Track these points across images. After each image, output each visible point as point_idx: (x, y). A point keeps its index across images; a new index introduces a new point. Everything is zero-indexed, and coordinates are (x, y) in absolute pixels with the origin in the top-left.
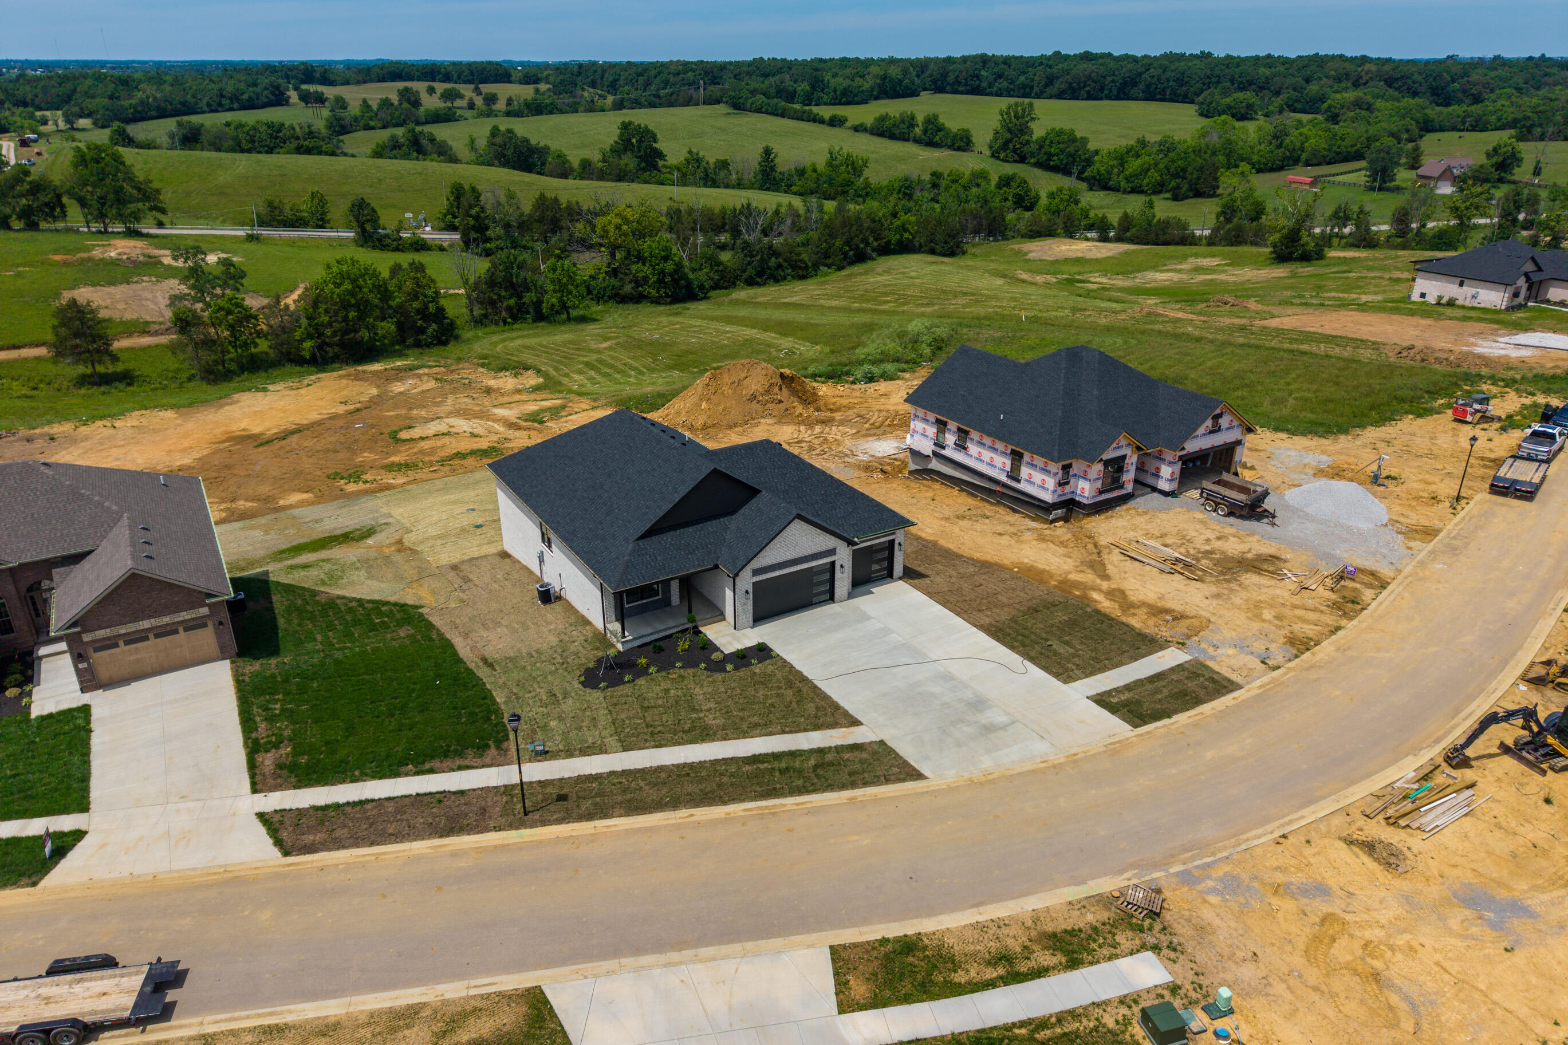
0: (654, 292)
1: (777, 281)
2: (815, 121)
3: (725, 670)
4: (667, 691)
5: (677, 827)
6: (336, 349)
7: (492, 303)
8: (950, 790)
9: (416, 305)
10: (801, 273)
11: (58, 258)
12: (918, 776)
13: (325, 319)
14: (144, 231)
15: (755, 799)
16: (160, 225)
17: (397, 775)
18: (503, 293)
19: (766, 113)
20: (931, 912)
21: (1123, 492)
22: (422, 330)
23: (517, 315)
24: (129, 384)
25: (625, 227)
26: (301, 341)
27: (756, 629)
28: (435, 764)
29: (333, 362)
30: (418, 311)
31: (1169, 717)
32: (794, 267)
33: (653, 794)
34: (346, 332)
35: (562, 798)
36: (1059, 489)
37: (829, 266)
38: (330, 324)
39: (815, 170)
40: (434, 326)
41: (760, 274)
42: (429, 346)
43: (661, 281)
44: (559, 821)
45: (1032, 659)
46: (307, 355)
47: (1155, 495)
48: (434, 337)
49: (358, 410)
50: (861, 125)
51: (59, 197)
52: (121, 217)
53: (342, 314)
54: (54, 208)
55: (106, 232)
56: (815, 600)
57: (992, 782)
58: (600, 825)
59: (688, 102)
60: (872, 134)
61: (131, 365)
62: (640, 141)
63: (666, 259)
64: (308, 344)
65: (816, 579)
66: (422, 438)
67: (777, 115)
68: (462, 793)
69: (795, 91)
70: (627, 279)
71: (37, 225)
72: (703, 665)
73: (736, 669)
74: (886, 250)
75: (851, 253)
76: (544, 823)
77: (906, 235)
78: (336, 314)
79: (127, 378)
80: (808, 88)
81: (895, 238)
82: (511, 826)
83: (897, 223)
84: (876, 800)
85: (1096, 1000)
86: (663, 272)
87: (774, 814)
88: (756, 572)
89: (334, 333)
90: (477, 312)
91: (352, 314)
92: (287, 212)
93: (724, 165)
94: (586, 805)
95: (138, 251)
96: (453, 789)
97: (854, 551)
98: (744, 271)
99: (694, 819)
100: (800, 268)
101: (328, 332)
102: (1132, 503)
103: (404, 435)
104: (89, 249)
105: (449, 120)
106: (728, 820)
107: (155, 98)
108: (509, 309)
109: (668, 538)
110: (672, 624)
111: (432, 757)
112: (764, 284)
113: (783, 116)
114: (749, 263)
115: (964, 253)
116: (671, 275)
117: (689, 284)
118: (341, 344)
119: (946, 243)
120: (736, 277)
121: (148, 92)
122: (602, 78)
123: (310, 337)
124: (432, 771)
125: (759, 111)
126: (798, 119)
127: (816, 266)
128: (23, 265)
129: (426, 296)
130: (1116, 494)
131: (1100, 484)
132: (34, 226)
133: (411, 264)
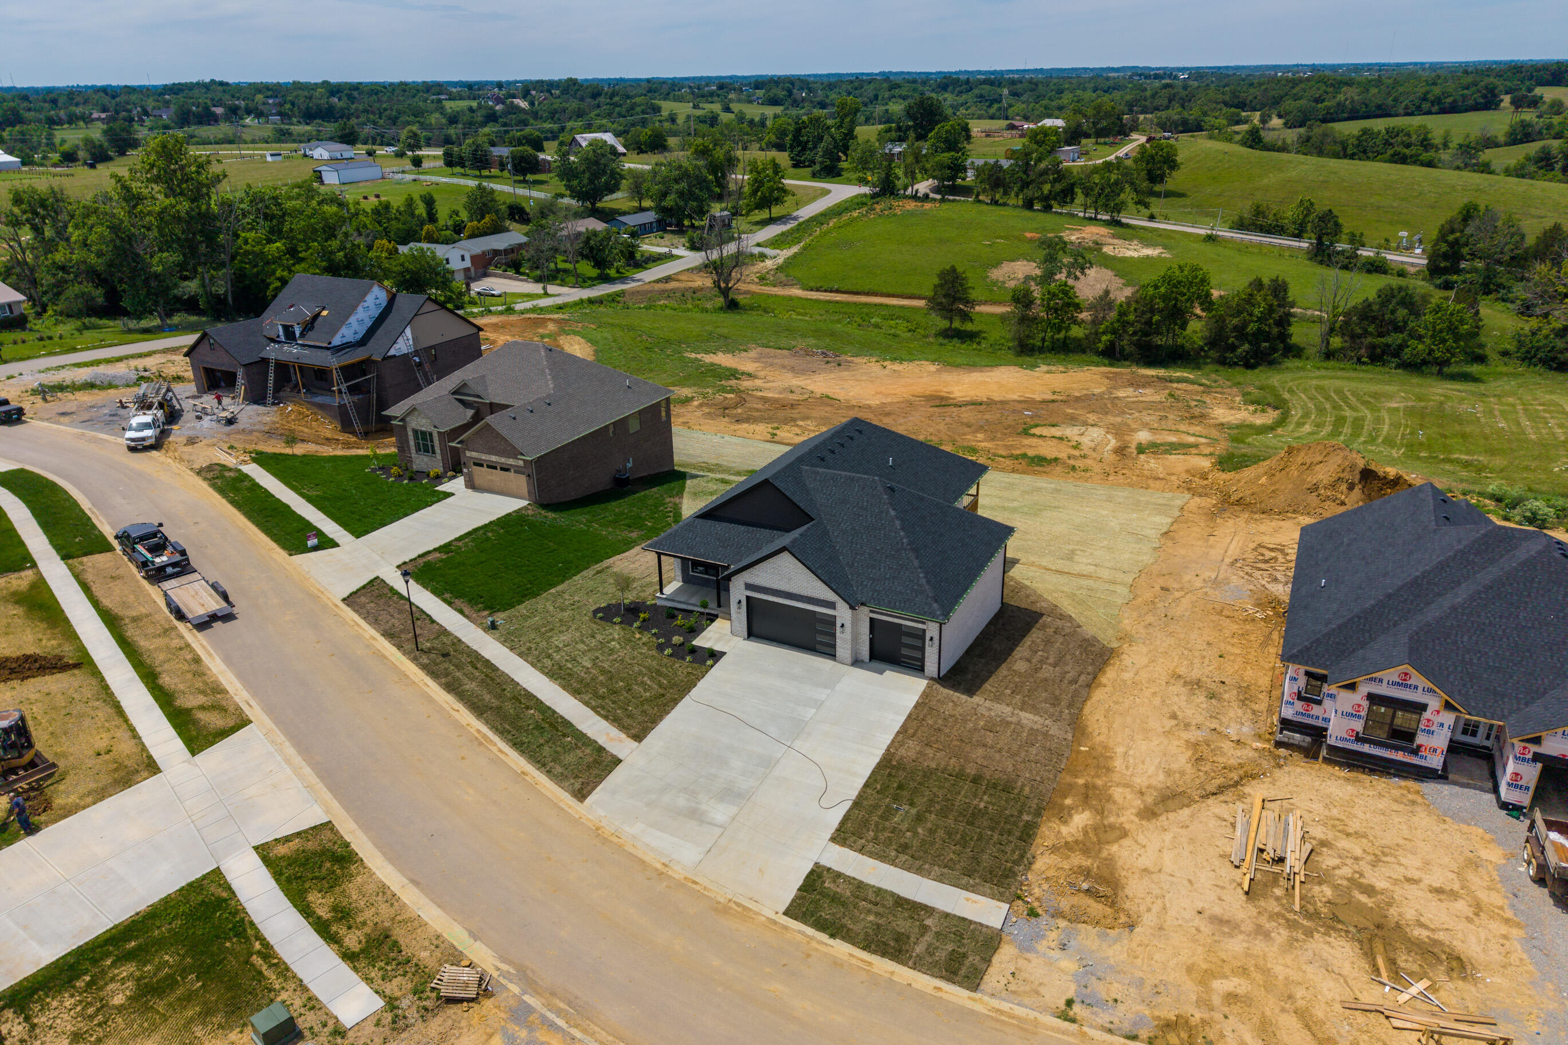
3: (663, 652)
4: (612, 640)
6: (1133, 348)
7: (1355, 337)
11: (1028, 235)
14: (1124, 220)
16: (1152, 218)
17: (440, 595)
21: (1419, 761)
23: (1377, 357)
24: (965, 342)
26: (1104, 334)
27: (747, 642)
30: (1235, 328)
34: (1147, 335)
38: (1133, 324)
40: (1246, 346)
42: (1233, 365)
44: (420, 664)
45: (856, 805)
46: (1101, 346)
48: (1241, 358)
51: (1072, 186)
52: (1106, 208)
53: (1149, 315)
54: (1066, 195)
55: (1096, 219)
56: (819, 648)
64: (1104, 338)
65: (819, 627)
66: (1041, 436)
68: (433, 622)
71: (1051, 207)
72: (656, 638)
73: (671, 655)
76: (415, 660)
79: (969, 337)
82: (405, 651)
85: (305, 982)
88: (749, 587)
89: (1135, 333)
90: (1336, 344)
91: (1158, 318)
92: (1270, 220)
95: (1095, 238)
96: (436, 618)
97: (871, 619)
99: (454, 713)
101: (1131, 330)
103: (1033, 431)
104: (1062, 231)
107: (1353, 101)
108: (1373, 347)
118: (1138, 345)
121: (1349, 95)
123: (1114, 332)
124: (450, 604)
128: (1001, 237)
129: (1251, 315)
130: (1399, 756)
131: (1358, 726)
132: (1048, 208)
133: (1272, 281)
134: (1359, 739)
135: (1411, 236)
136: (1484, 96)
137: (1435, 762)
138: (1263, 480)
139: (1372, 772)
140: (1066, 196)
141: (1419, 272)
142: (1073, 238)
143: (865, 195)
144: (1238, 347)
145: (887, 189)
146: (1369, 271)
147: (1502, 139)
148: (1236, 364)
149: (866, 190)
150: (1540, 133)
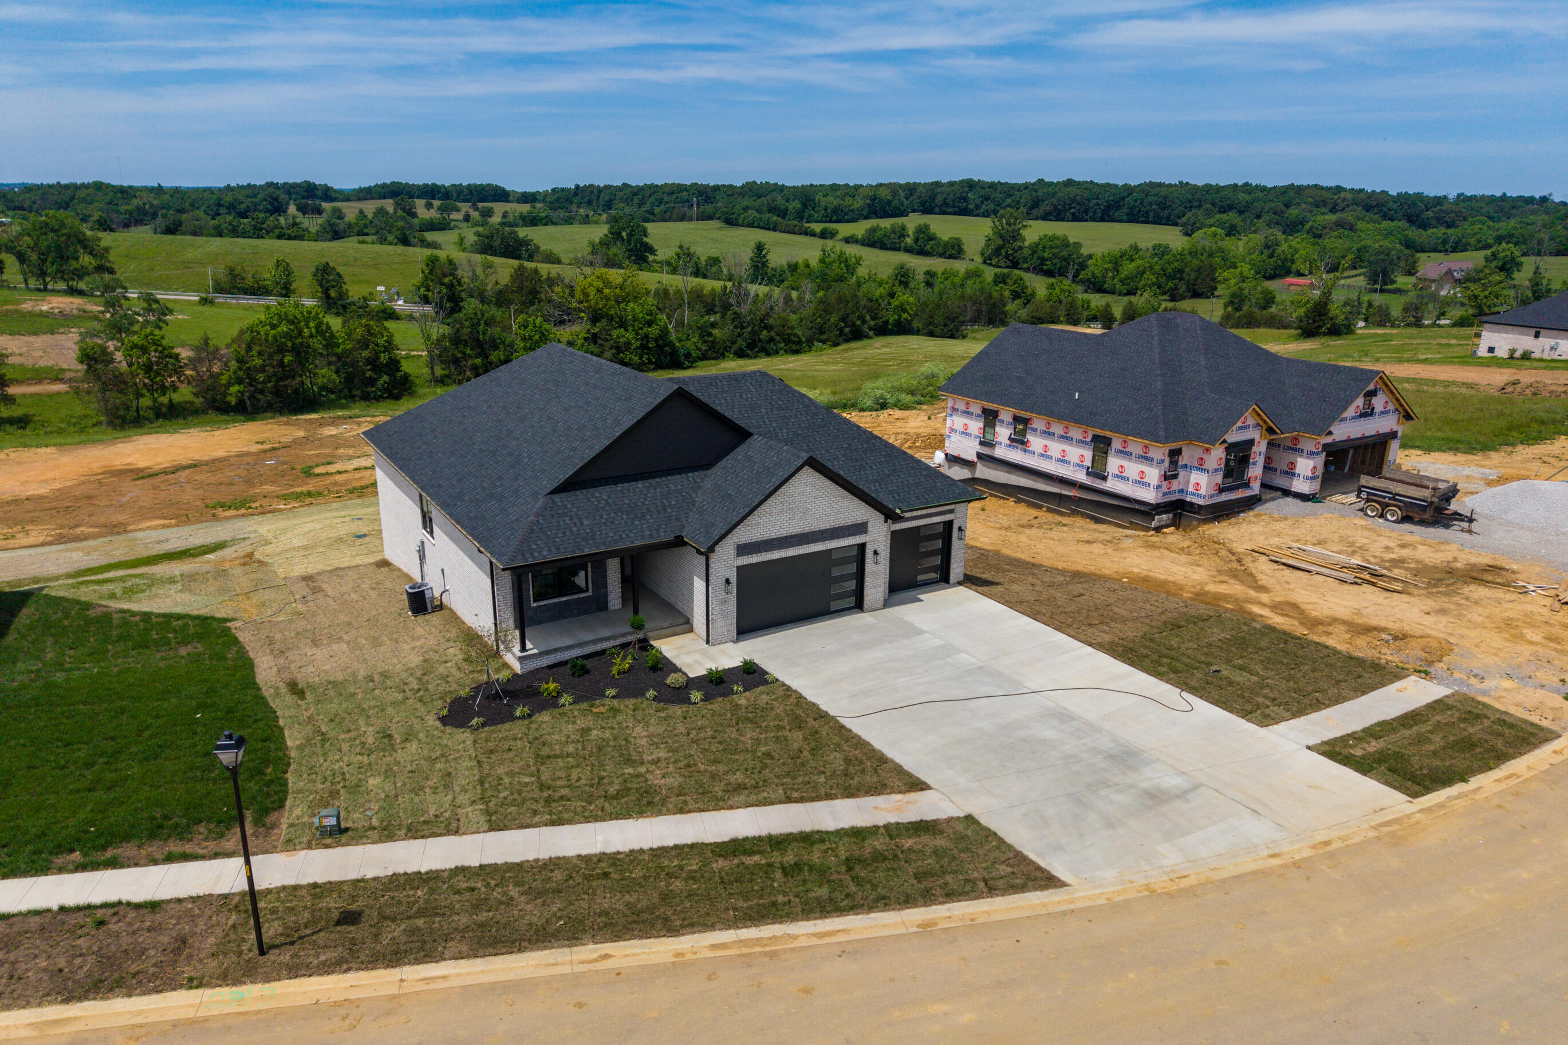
0: (636, 359)
1: (768, 354)
2: (806, 234)
3: (688, 701)
4: (585, 731)
5: (574, 981)
6: (269, 397)
7: (456, 361)
8: (1114, 908)
9: (365, 354)
10: (794, 347)
12: (1049, 881)
13: (258, 362)
15: (734, 923)
17: (44, 870)
18: (468, 351)
19: (758, 227)
21: (1248, 493)
22: (372, 382)
24: (24, 428)
25: (607, 291)
26: (229, 384)
27: (741, 644)
28: (128, 850)
29: (265, 411)
30: (368, 361)
31: (1464, 780)
32: (787, 341)
33: (533, 913)
34: (281, 378)
35: (350, 918)
36: (1165, 484)
37: (824, 342)
38: (262, 369)
39: (808, 266)
40: (386, 378)
41: (751, 346)
42: (378, 399)
43: (644, 347)
44: (327, 968)
45: (1194, 691)
46: (233, 400)
47: (1289, 499)
48: (387, 390)
49: (274, 449)
50: (852, 237)
52: (57, 277)
53: (277, 357)
55: (45, 289)
56: (834, 605)
57: (1190, 892)
58: (413, 974)
59: (682, 219)
60: (863, 245)
61: (31, 411)
62: (630, 235)
63: (650, 324)
64: (234, 389)
65: (836, 572)
67: (769, 229)
68: (153, 906)
69: (787, 209)
70: (607, 345)
72: (651, 693)
73: (707, 698)
74: (883, 330)
75: (847, 330)
76: (294, 971)
77: (905, 316)
78: (271, 356)
79: (22, 422)
80: (799, 206)
81: (892, 318)
82: (226, 978)
83: (895, 303)
84: (973, 928)
86: (646, 336)
87: (773, 955)
88: (743, 549)
89: (269, 379)
90: (439, 371)
91: (288, 359)
92: (249, 281)
93: (715, 261)
94: (396, 931)
95: (74, 306)
96: (137, 898)
97: (894, 533)
98: (734, 343)
99: (609, 964)
100: (794, 342)
101: (261, 377)
102: (1260, 509)
104: (19, 303)
105: (444, 229)
106: (679, 966)
109: (603, 494)
110: (605, 633)
111: (126, 838)
112: (756, 357)
113: (774, 230)
114: (739, 335)
115: (964, 337)
116: (656, 340)
117: (674, 352)
118: (276, 392)
119: (945, 325)
120: (726, 349)
122: (599, 197)
123: (240, 381)
124: (113, 864)
125: (751, 225)
126: (789, 232)
127: (810, 342)
129: (377, 345)
130: (1239, 494)
131: (1219, 478)
134: (1221, 490)
135: (388, 289)
136: (272, 204)
137: (1256, 488)
139: (1228, 516)
141: (426, 316)
142: (44, 309)
144: (377, 380)
148: (381, 397)
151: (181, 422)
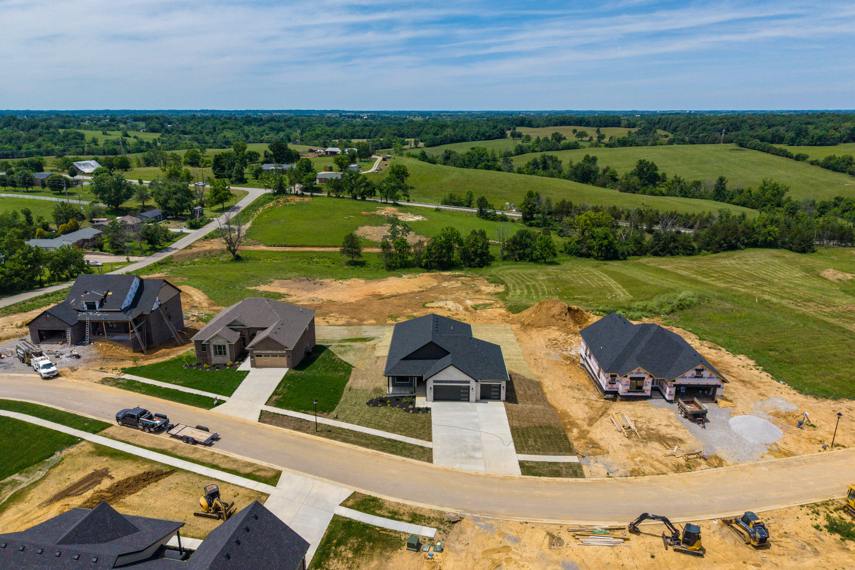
0: (595, 254)
1: (672, 255)
2: (787, 156)
3: (409, 412)
4: (386, 412)
5: (350, 449)
6: (436, 264)
7: (512, 251)
8: (437, 469)
9: (473, 249)
10: (689, 252)
11: (364, 213)
12: (431, 462)
13: (433, 251)
14: (399, 203)
15: (377, 450)
16: (408, 201)
17: (298, 411)
18: (518, 247)
19: (758, 150)
20: (391, 495)
21: (644, 394)
22: (473, 261)
23: (522, 258)
24: (362, 267)
25: (588, 222)
26: (423, 259)
27: (434, 403)
28: (310, 412)
29: (432, 268)
30: (473, 252)
32: (685, 249)
33: (352, 439)
34: (440, 258)
35: (330, 431)
36: (610, 385)
37: (708, 250)
38: (434, 254)
40: (478, 259)
41: (662, 250)
42: (474, 267)
43: (600, 249)
44: (323, 437)
45: (515, 442)
46: (423, 264)
48: (478, 264)
49: (423, 291)
50: (816, 161)
51: (374, 188)
52: (391, 198)
53: (440, 250)
55: (387, 203)
56: (462, 399)
57: (452, 472)
58: (332, 441)
59: (714, 142)
60: (822, 167)
61: (366, 259)
62: (648, 170)
63: (606, 238)
64: (424, 261)
65: (461, 391)
66: (432, 307)
67: (764, 151)
68: (308, 421)
70: (585, 246)
71: (365, 198)
72: (404, 408)
73: (413, 413)
74: (755, 245)
75: (725, 245)
76: (319, 435)
77: (769, 238)
78: (438, 249)
79: (362, 264)
81: (761, 239)
82: (312, 434)
83: (765, 230)
84: (411, 463)
85: (406, 531)
86: (601, 245)
87: (379, 456)
88: (435, 382)
89: (436, 258)
90: (506, 253)
91: (444, 251)
92: (457, 200)
93: (697, 184)
94: (334, 435)
95: (392, 213)
96: (307, 419)
97: (481, 385)
98: (652, 248)
99: (356, 449)
100: (689, 250)
101: (434, 256)
102: (648, 401)
103: (427, 305)
104: (376, 210)
106: (366, 452)
107: (451, 135)
108: (519, 254)
109: (411, 362)
111: (310, 410)
112: (664, 256)
113: (768, 152)
114: (657, 244)
115: (814, 251)
116: (606, 247)
117: (616, 252)
118: (438, 262)
119: (800, 244)
120: (647, 251)
121: (448, 132)
123: (427, 258)
124: (307, 413)
125: (754, 148)
126: (776, 155)
127: (700, 250)
128: (352, 215)
129: (478, 246)
130: (639, 394)
131: (628, 388)
132: (364, 199)
133: (480, 231)
134: (629, 392)
135: (510, 204)
136: (500, 133)
137: (648, 393)
138: (533, 315)
139: (633, 400)
140: (371, 193)
141: (519, 220)
142: (383, 213)
143: (269, 194)
144: (475, 259)
145: (281, 190)
146: (502, 221)
147: (513, 152)
148: (475, 266)
149: (269, 191)
150: (526, 150)
151: (407, 270)
